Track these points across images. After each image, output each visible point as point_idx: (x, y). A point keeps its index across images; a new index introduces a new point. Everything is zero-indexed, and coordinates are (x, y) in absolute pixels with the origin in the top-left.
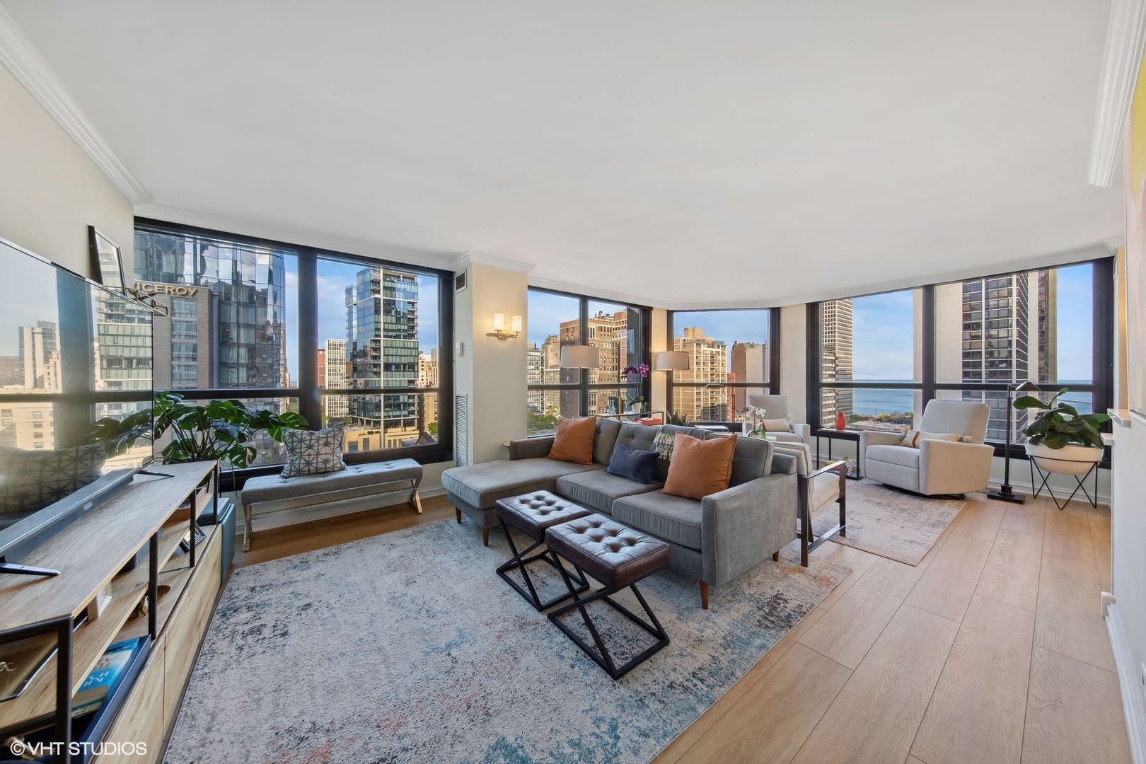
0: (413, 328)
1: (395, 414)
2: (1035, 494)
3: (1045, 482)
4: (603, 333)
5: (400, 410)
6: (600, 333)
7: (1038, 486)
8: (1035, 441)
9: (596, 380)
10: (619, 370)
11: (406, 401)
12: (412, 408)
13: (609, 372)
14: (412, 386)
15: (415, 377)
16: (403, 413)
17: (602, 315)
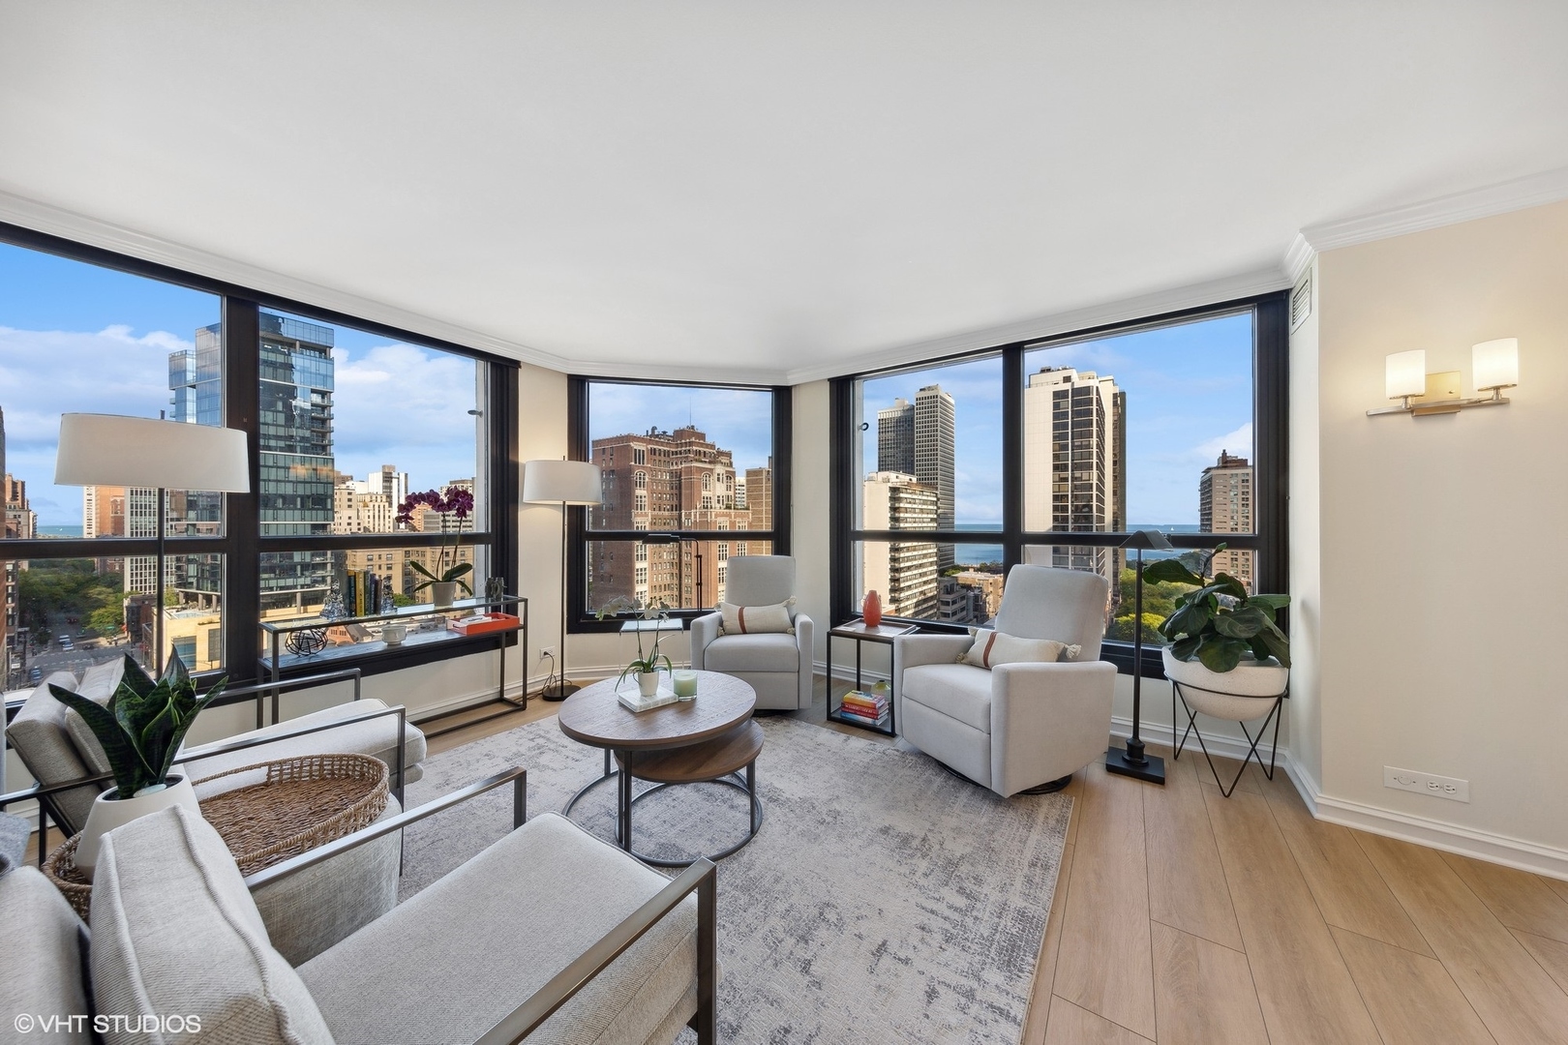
0: (324, 435)
1: (282, 583)
2: (1178, 745)
3: (1192, 723)
4: (657, 457)
5: (295, 576)
6: (654, 457)
7: (1181, 731)
8: (1182, 652)
9: (647, 524)
10: (680, 510)
11: (308, 560)
12: (320, 573)
13: (666, 513)
14: (320, 534)
15: (326, 519)
16: (301, 581)
17: (656, 433)
